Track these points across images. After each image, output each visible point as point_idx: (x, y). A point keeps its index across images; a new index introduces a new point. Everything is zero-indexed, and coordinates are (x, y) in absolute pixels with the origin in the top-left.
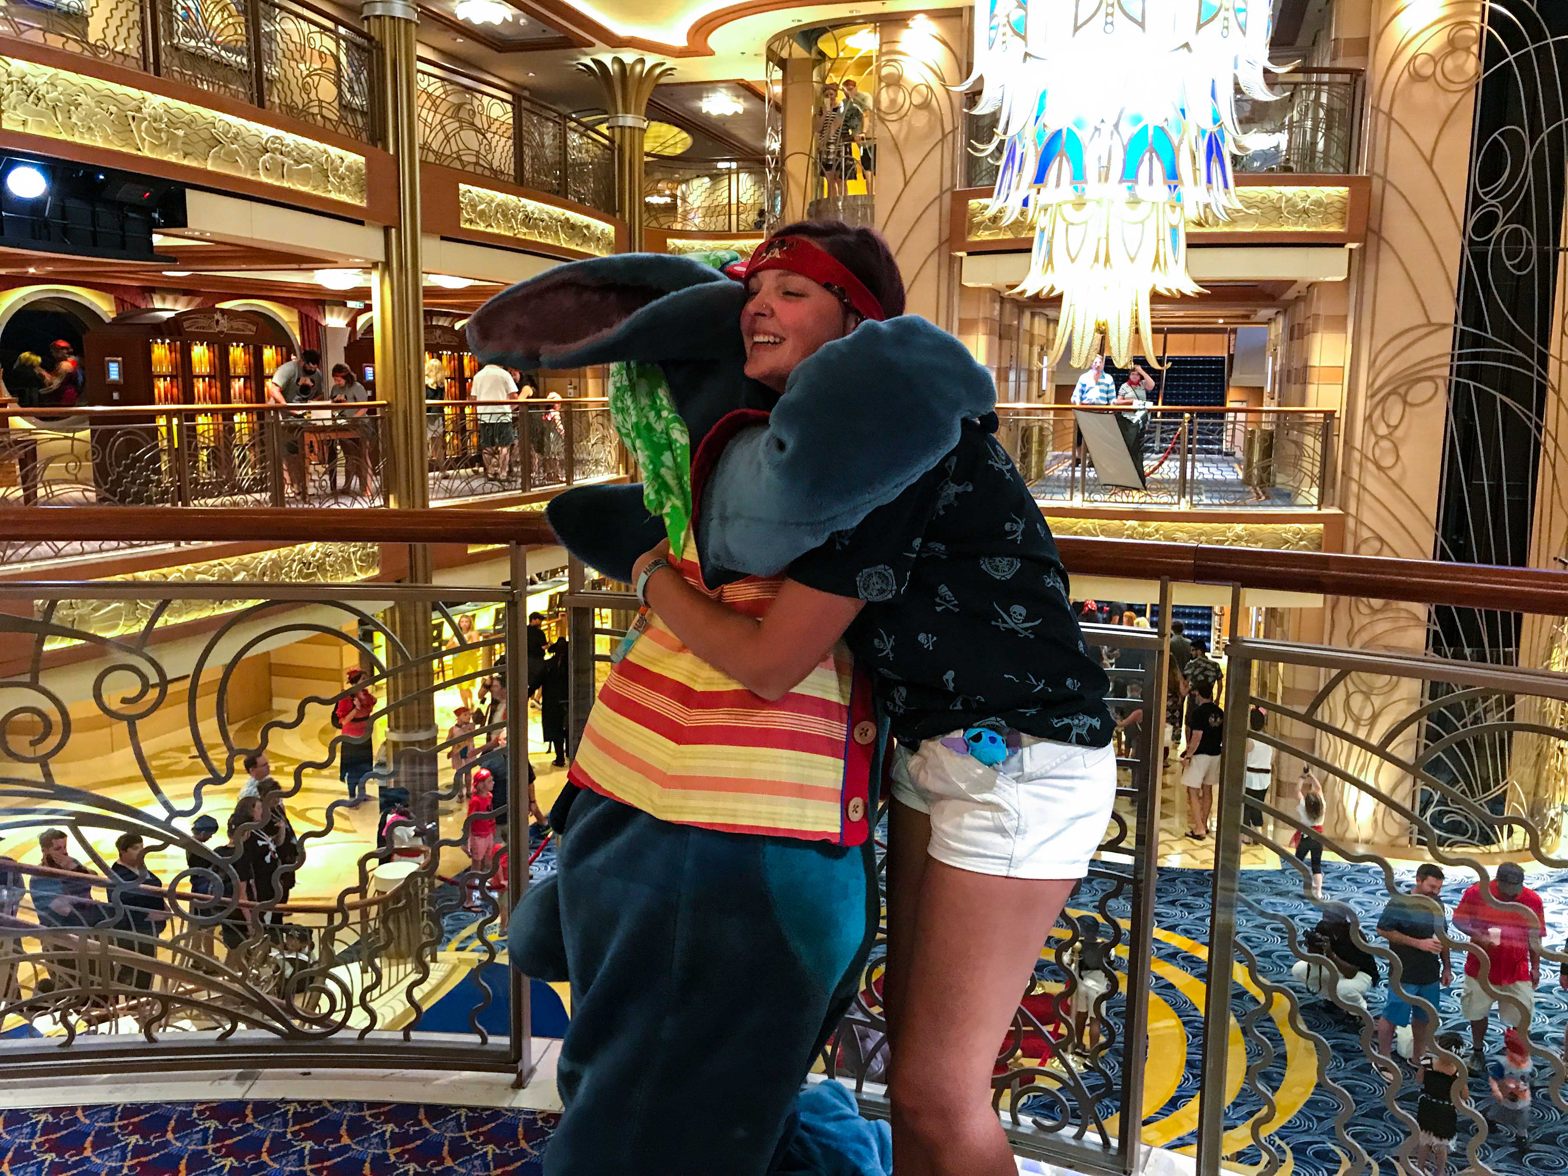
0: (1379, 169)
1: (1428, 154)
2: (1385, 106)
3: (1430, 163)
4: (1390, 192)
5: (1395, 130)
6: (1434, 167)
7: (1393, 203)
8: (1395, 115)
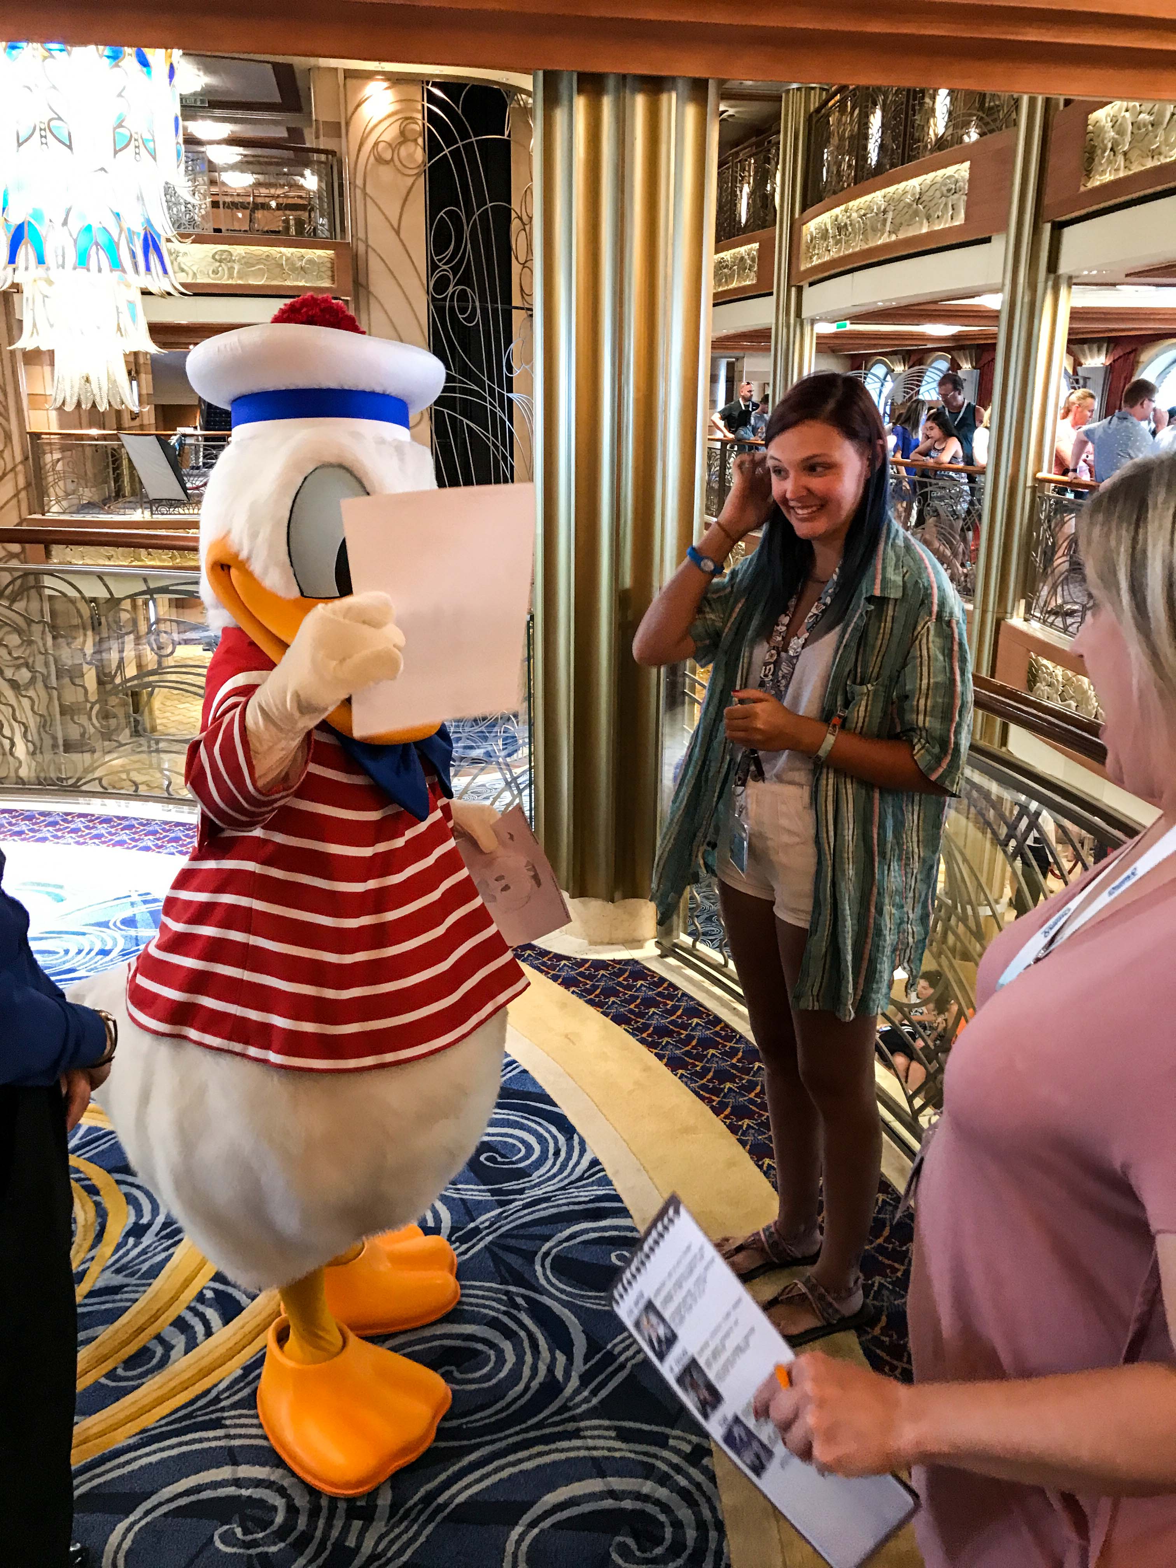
0: (361, 235)
1: (396, 226)
2: (359, 182)
3: (398, 233)
4: (371, 254)
5: (369, 201)
6: (402, 236)
7: (374, 264)
8: (368, 191)
